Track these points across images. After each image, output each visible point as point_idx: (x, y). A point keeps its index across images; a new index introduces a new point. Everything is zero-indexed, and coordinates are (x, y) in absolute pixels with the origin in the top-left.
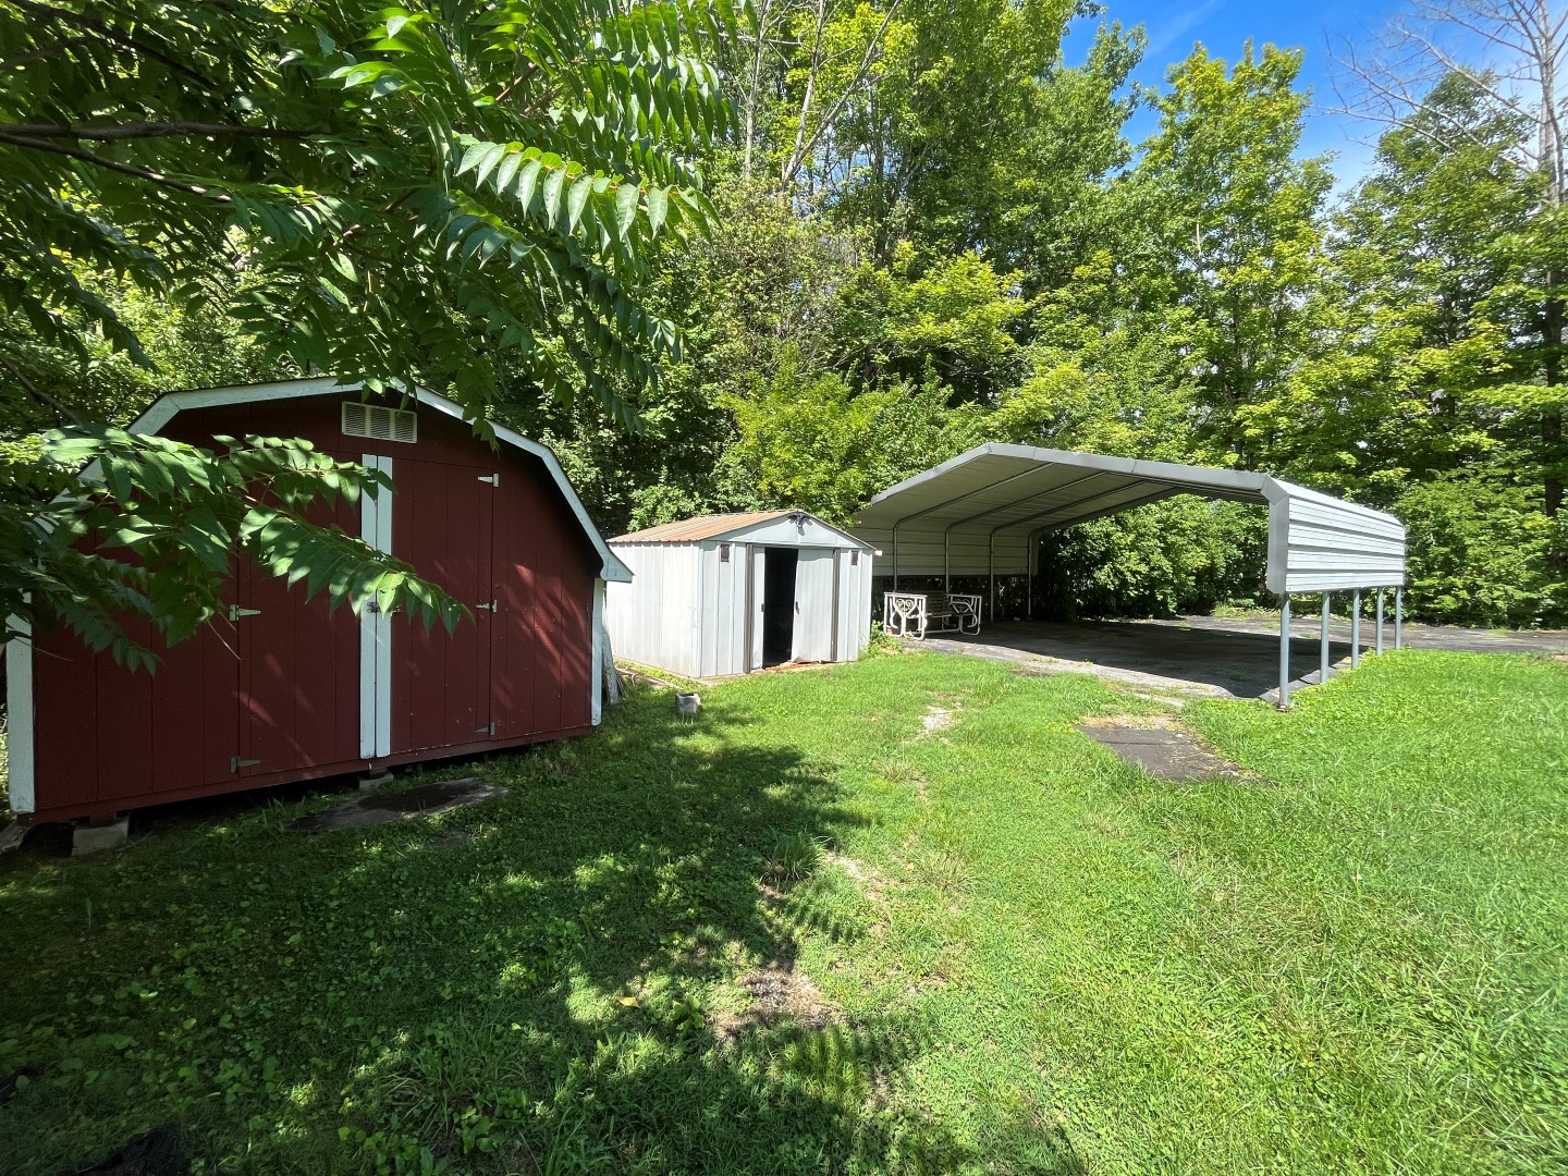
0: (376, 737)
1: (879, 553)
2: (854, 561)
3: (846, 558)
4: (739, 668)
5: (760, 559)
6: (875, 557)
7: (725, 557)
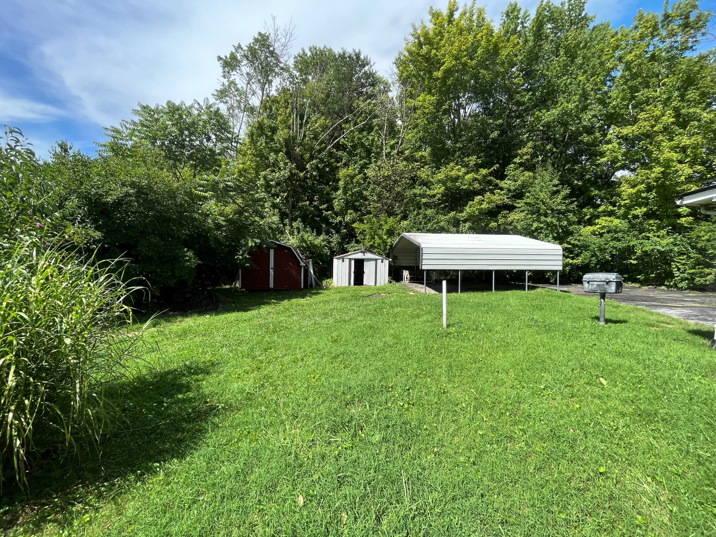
0: (271, 285)
1: (391, 260)
2: (382, 262)
3: (379, 262)
4: (347, 285)
5: (353, 262)
6: (389, 261)
7: (343, 261)
